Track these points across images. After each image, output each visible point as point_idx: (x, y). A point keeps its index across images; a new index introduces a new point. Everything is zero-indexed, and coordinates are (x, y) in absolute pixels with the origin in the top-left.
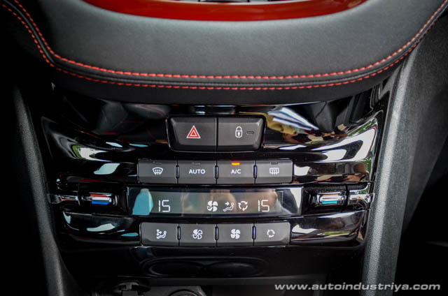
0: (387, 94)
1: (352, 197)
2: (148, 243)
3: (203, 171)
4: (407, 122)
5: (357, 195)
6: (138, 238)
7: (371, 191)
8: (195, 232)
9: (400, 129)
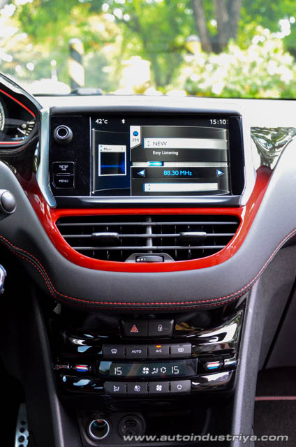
0: (245, 300)
1: (226, 364)
2: (109, 393)
3: (140, 351)
4: (257, 314)
5: (228, 362)
6: (103, 390)
7: (237, 359)
8: (136, 387)
9: (253, 319)
